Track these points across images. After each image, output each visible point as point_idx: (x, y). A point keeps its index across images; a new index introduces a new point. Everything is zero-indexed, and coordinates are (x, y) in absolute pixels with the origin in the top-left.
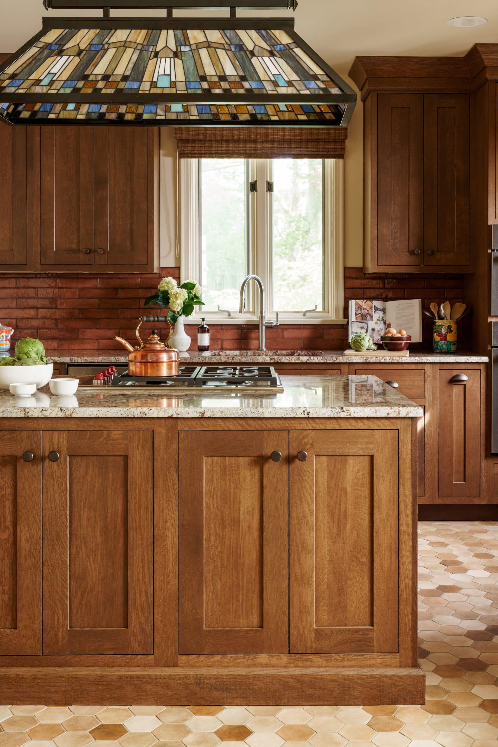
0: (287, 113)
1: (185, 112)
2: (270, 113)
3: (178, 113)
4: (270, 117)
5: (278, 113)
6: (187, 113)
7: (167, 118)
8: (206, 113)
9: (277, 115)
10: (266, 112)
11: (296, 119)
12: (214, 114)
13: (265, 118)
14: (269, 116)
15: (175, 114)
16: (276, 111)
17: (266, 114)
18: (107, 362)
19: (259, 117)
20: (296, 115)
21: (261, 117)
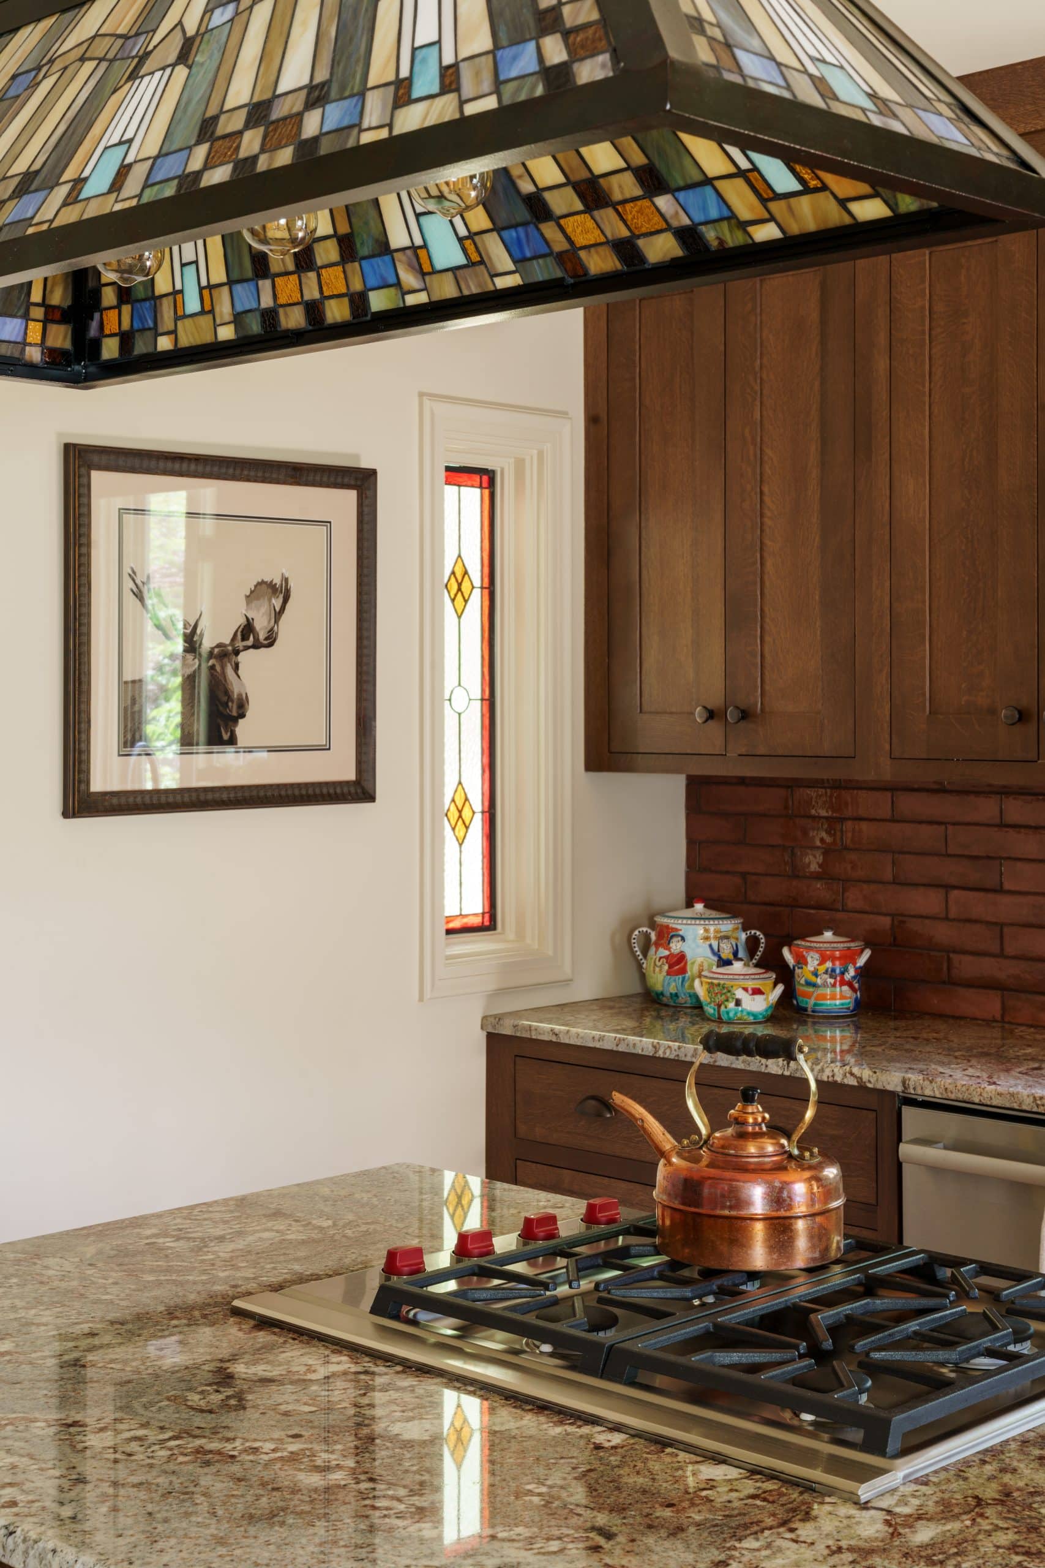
0: (805, 202)
1: (474, 264)
2: (744, 213)
3: (458, 273)
4: (750, 229)
5: (773, 206)
6: (482, 267)
7: (435, 298)
8: (535, 257)
9: (772, 219)
10: (726, 213)
11: (847, 220)
12: (561, 258)
13: (734, 239)
14: (743, 226)
15: (450, 274)
16: (764, 201)
17: (728, 219)
18: (1008, 1105)
19: (710, 235)
20: (843, 203)
21: (718, 238)
